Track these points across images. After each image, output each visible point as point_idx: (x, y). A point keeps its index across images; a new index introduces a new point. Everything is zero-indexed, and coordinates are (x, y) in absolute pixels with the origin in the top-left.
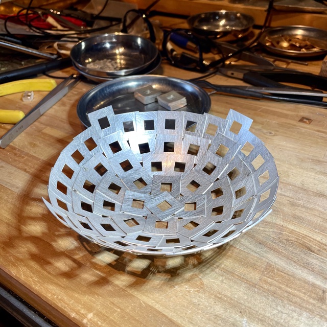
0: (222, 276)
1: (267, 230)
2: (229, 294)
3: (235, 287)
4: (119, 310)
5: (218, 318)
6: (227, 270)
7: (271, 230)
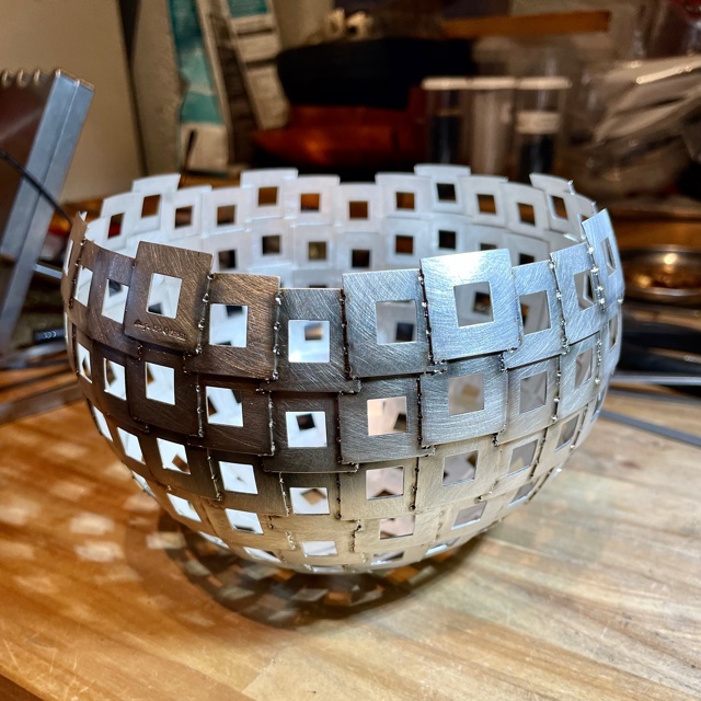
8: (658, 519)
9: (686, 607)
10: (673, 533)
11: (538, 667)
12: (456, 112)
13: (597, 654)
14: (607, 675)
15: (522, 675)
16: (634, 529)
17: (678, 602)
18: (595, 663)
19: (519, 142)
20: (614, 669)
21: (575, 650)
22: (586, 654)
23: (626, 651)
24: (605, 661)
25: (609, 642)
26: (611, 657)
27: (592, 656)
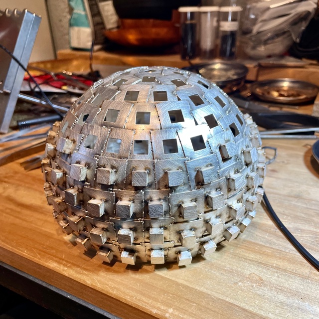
0: (277, 272)
1: (304, 235)
2: (287, 286)
3: (291, 280)
4: (195, 304)
5: (284, 305)
6: (279, 268)
7: (307, 235)
8: (286, 192)
9: (298, 224)
10: (292, 197)
11: (243, 248)
12: (193, 22)
13: (265, 243)
14: (269, 250)
15: (237, 252)
16: (276, 196)
17: (295, 223)
18: (264, 246)
19: (221, 34)
20: (272, 248)
21: (256, 242)
22: (260, 243)
23: (276, 241)
24: (268, 245)
25: (269, 238)
26: (270, 244)
27: (263, 244)
